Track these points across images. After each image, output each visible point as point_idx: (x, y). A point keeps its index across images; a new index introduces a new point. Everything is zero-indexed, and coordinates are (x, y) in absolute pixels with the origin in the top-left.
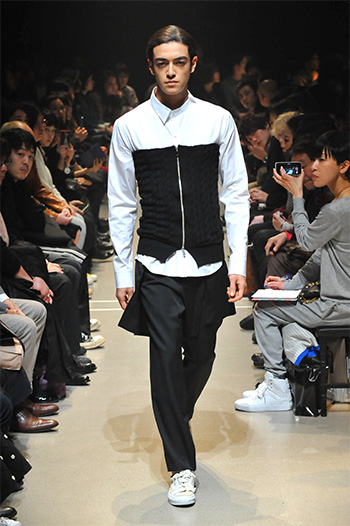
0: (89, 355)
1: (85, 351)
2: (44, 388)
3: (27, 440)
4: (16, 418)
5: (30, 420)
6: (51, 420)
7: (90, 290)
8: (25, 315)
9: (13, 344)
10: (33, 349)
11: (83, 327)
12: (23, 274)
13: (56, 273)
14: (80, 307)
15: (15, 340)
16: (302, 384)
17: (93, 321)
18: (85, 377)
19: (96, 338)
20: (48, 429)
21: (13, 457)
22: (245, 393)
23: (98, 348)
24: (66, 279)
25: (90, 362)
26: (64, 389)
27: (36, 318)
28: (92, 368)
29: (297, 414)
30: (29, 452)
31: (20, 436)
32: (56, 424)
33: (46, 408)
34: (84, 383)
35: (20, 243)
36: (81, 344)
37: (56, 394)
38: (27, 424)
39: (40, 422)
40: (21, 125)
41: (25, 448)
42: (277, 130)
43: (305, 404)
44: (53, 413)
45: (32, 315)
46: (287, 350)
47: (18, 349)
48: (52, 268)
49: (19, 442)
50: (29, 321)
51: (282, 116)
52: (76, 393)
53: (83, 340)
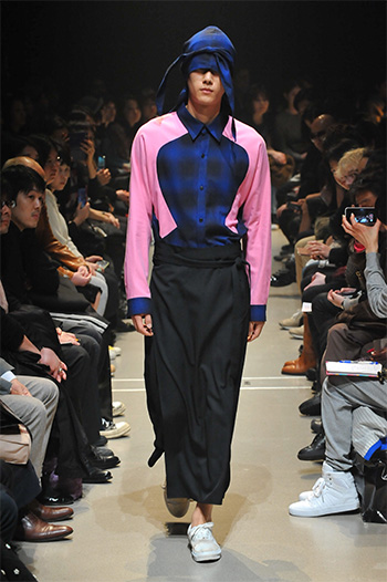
0: (110, 446)
1: (106, 441)
2: (55, 486)
3: (34, 550)
4: (21, 524)
5: (38, 526)
6: (64, 526)
7: (112, 366)
8: (32, 396)
9: (18, 432)
10: (42, 437)
11: (104, 412)
12: (28, 345)
13: (71, 345)
14: (100, 386)
15: (21, 427)
16: (372, 482)
17: (115, 404)
18: (106, 472)
19: (120, 425)
20: (61, 537)
21: (17, 571)
22: (303, 495)
23: (122, 437)
24: (83, 352)
25: (112, 454)
26: (80, 488)
27: (46, 399)
28: (114, 462)
29: (366, 519)
30: (36, 566)
31: (26, 546)
32: (70, 531)
33: (58, 512)
34: (104, 480)
35: (23, 308)
36: (101, 433)
37: (70, 494)
38: (34, 531)
39: (50, 529)
40: (28, 161)
41: (32, 561)
42: (342, 170)
43: (376, 507)
44: (67, 517)
45: (41, 396)
46: (355, 440)
47: (25, 438)
48: (65, 338)
49: (24, 553)
50: (38, 403)
51: (349, 153)
52: (94, 492)
53: (103, 428)
